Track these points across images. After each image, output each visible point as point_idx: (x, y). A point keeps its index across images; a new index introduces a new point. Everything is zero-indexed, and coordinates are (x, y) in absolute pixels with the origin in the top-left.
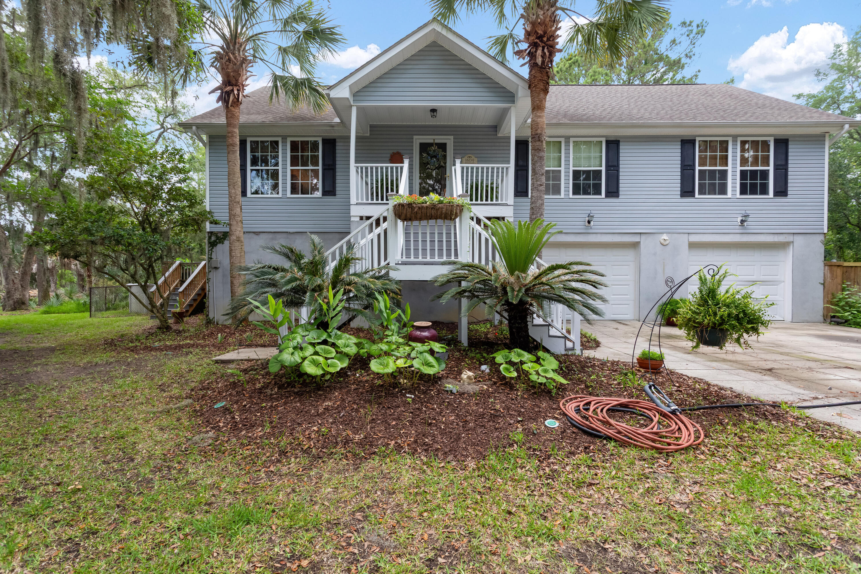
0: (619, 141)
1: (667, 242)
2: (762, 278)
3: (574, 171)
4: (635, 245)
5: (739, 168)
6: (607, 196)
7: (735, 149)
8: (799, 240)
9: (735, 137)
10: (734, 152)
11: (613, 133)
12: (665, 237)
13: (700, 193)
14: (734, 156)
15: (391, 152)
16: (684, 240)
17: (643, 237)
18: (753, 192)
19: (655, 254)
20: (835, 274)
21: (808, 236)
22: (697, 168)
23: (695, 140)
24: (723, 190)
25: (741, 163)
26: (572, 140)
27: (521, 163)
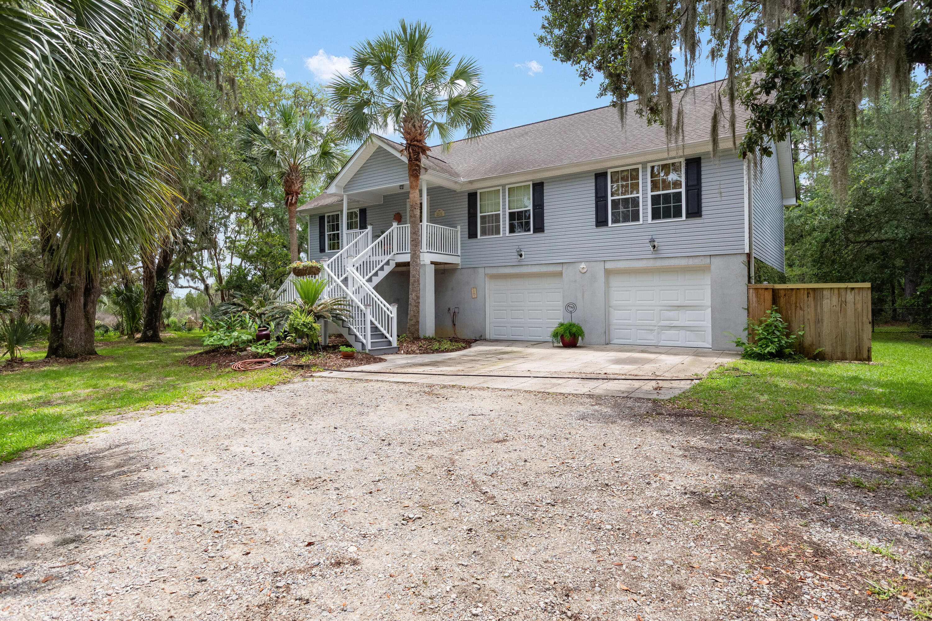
0: (543, 183)
1: (585, 270)
2: (687, 303)
3: (510, 213)
4: (559, 275)
5: (650, 194)
6: (535, 232)
7: (644, 175)
8: (716, 263)
9: (644, 164)
10: (644, 179)
11: (538, 177)
12: (583, 265)
13: (614, 222)
14: (645, 183)
15: (394, 213)
16: (599, 269)
17: (565, 266)
18: (667, 215)
19: (575, 281)
20: (762, 297)
21: (727, 257)
22: (610, 198)
23: (607, 173)
24: (636, 217)
25: (652, 189)
26: (507, 187)
27: (472, 211)
